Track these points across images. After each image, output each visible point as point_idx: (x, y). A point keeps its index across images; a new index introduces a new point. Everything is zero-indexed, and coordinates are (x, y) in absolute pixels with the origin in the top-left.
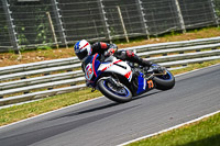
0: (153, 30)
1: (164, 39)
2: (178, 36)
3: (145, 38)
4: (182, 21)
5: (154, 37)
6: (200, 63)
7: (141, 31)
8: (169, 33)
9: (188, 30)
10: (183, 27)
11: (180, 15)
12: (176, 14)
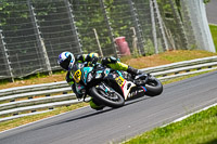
0: (18, 72)
1: (29, 81)
2: (44, 78)
3: (10, 80)
4: (48, 63)
5: (19, 79)
6: (67, 105)
7: (5, 74)
8: (34, 75)
9: (54, 72)
10: (50, 69)
11: (46, 57)
12: (41, 55)
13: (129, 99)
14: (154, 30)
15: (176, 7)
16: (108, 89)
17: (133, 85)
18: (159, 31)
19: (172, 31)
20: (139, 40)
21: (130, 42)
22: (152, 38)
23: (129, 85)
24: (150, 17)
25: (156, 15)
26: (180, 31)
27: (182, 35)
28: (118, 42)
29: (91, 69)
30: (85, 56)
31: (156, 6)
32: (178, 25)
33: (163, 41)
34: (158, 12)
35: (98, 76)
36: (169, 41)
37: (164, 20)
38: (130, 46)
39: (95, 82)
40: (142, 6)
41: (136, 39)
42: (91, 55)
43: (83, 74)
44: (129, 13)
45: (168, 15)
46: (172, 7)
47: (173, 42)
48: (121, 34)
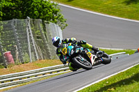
13: (94, 65)
14: (30, 47)
15: (43, 32)
16: (83, 59)
17: (96, 57)
18: (32, 48)
19: (41, 47)
20: (20, 54)
21: (14, 55)
22: (28, 52)
23: (94, 57)
24: (26, 38)
25: (30, 37)
26: (46, 47)
27: (47, 50)
28: (6, 55)
29: (73, 47)
30: (68, 39)
31: (31, 32)
32: (44, 44)
33: (35, 54)
34: (32, 35)
35: (77, 52)
36: (39, 54)
37: (36, 41)
38: (14, 57)
39: (76, 55)
40: (22, 32)
41: (18, 53)
42: (72, 39)
43: (68, 50)
44: (13, 36)
45: (38, 38)
46: (41, 32)
47: (41, 54)
48: (8, 50)
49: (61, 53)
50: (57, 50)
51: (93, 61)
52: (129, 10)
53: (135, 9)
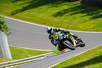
16: (69, 43)
17: (76, 42)
29: (62, 34)
30: (58, 29)
35: (65, 37)
42: (61, 29)
43: (59, 36)
49: (53, 38)
50: (50, 36)
51: (75, 44)
52: (56, 21)
53: (60, 20)
